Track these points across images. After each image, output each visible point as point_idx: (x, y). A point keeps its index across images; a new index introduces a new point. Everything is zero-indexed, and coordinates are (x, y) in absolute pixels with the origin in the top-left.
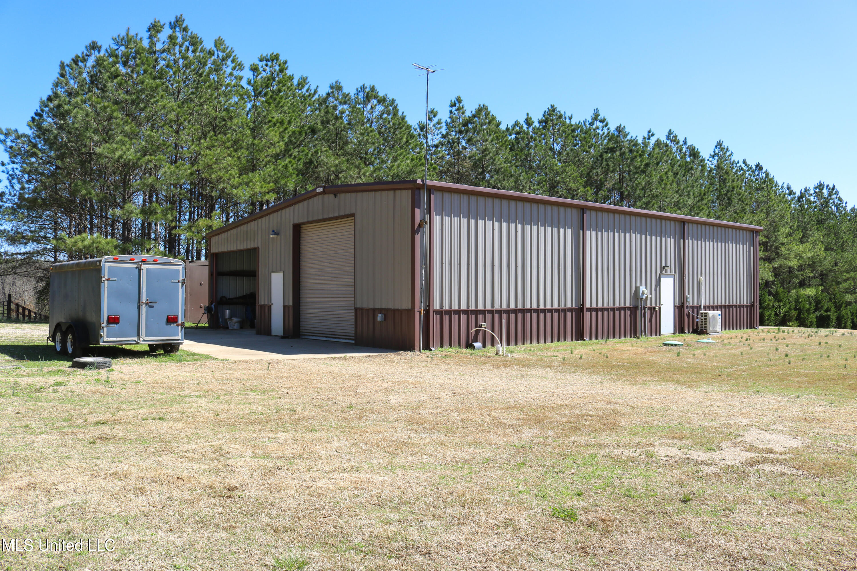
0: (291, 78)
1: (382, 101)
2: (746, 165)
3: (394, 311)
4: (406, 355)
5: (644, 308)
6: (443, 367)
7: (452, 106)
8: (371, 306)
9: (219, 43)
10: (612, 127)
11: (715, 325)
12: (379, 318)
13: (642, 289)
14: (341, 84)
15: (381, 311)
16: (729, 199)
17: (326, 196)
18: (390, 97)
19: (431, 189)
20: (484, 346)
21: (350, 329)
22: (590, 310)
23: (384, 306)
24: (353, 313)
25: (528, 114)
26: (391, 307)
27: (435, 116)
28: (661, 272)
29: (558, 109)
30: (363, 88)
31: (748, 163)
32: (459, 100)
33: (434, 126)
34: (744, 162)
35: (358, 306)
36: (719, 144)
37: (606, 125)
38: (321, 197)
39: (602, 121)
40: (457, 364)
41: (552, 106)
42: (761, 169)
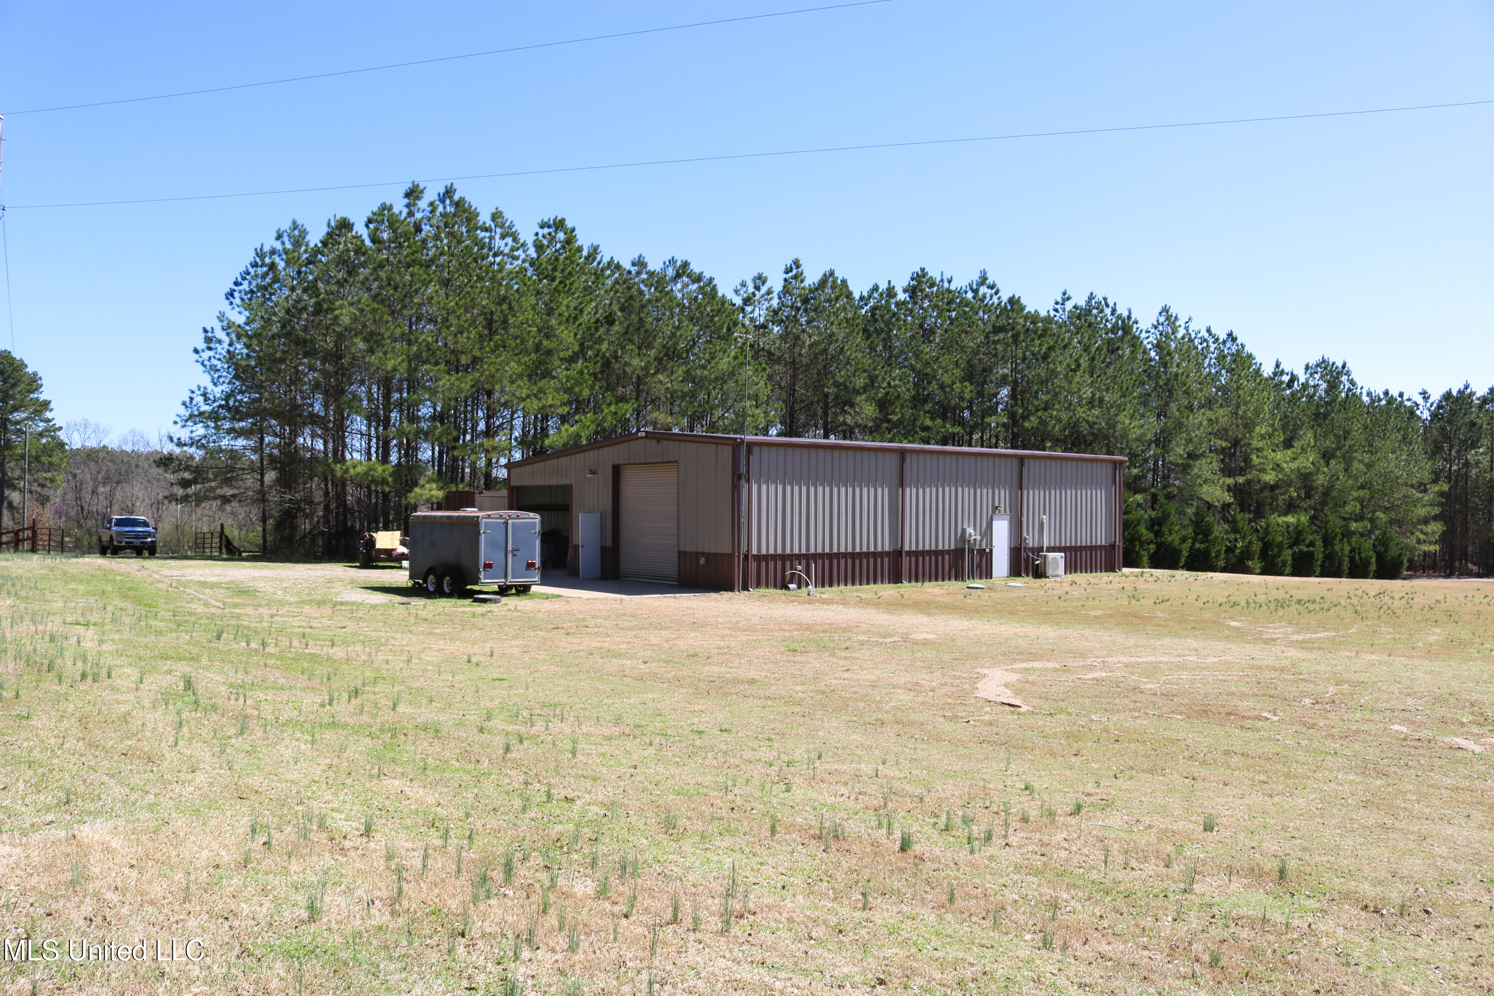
0: (580, 249)
1: (698, 278)
2: (1210, 334)
3: (717, 555)
4: (727, 595)
5: (973, 551)
6: (758, 603)
7: (787, 272)
8: (694, 550)
9: (496, 216)
10: (1005, 297)
11: (1057, 568)
12: (702, 561)
13: (970, 530)
14: (646, 260)
15: (703, 554)
16: (1169, 391)
17: (648, 441)
18: (707, 275)
19: (750, 445)
20: (799, 587)
21: (673, 571)
22: (909, 553)
23: (706, 550)
24: (676, 555)
25: (889, 282)
26: (713, 551)
27: (763, 283)
28: (994, 512)
29: (930, 274)
30: (672, 261)
31: (1213, 332)
32: (796, 263)
33: (762, 296)
34: (1209, 331)
35: (682, 549)
36: (1165, 310)
37: (997, 293)
38: (642, 441)
39: (991, 287)
40: (770, 602)
41: (923, 270)
42: (1234, 340)
